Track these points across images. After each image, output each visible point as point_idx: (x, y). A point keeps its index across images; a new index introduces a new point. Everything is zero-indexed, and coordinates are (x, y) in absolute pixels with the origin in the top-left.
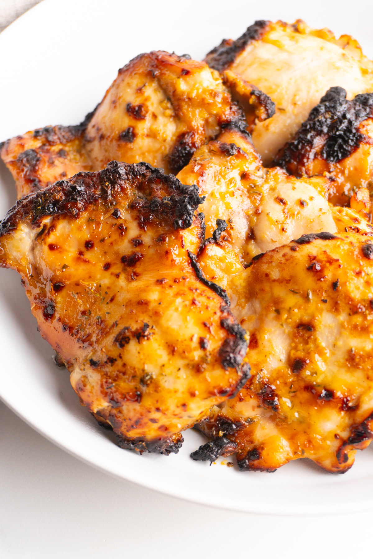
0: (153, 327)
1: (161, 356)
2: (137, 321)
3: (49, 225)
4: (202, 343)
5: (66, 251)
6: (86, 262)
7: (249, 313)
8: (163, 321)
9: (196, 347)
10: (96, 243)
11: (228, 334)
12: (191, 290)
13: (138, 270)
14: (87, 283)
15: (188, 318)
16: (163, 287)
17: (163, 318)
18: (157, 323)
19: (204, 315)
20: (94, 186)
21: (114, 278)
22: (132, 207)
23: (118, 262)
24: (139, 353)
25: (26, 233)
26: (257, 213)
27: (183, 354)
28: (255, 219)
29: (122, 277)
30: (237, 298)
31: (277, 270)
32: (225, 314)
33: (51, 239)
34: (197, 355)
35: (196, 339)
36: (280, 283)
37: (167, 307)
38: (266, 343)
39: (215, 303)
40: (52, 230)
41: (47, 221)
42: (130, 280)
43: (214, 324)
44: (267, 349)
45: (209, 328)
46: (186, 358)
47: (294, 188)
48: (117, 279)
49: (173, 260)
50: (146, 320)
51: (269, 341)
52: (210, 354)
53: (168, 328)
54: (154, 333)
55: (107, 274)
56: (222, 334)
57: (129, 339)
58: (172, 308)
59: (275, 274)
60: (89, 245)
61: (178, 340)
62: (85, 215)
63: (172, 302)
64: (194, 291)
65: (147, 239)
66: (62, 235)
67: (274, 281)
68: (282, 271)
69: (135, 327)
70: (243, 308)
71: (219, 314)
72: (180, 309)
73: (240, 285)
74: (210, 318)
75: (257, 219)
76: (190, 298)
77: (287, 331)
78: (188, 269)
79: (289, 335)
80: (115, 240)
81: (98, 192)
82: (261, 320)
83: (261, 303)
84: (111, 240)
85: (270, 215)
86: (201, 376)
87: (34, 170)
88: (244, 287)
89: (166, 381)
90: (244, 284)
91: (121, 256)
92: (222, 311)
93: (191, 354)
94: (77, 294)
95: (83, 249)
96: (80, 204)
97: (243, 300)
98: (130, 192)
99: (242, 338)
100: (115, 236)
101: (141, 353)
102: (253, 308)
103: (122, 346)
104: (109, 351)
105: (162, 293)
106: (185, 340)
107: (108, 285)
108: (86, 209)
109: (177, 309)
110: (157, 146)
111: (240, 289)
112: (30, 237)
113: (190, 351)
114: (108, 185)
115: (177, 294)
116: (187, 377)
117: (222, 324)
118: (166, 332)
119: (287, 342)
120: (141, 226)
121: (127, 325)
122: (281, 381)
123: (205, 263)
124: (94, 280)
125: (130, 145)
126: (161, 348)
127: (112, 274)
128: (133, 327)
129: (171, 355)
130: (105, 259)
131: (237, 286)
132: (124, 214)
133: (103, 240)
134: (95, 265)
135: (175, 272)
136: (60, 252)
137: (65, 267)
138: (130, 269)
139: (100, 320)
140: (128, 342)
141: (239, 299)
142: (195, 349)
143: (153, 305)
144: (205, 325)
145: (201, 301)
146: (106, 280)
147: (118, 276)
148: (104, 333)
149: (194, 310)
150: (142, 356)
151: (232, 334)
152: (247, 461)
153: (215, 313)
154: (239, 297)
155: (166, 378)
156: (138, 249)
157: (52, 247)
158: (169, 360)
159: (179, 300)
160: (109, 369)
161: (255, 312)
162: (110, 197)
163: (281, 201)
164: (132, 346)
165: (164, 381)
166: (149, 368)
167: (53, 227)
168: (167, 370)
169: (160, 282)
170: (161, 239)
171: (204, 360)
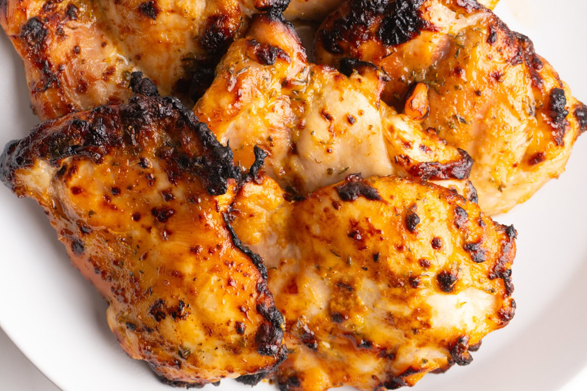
0: (188, 306)
1: (198, 336)
2: (172, 297)
3: (69, 166)
7: (289, 255)
8: (198, 301)
9: (232, 331)
10: (123, 190)
11: (264, 320)
12: (226, 264)
14: (116, 233)
15: (224, 302)
16: (197, 259)
17: (198, 298)
18: (193, 302)
20: (116, 127)
21: (144, 230)
22: (160, 155)
23: (149, 213)
24: (175, 330)
25: (45, 169)
26: (300, 127)
28: (298, 133)
29: (154, 231)
30: (276, 237)
31: (318, 226)
32: (262, 295)
33: (74, 181)
34: (233, 338)
35: (232, 324)
36: (320, 241)
37: (203, 285)
39: (251, 280)
40: (74, 172)
43: (250, 308)
45: (245, 313)
46: (224, 340)
47: (342, 99)
48: (148, 234)
50: (182, 297)
51: (309, 290)
52: (247, 339)
53: (204, 310)
54: (189, 313)
55: (137, 225)
56: (258, 319)
57: (165, 315)
58: (207, 288)
59: (316, 229)
60: (116, 191)
61: (214, 324)
63: (207, 280)
64: (230, 265)
66: (84, 178)
67: (315, 237)
68: (323, 230)
70: (284, 248)
71: (255, 295)
72: (215, 290)
73: (280, 224)
74: (246, 302)
75: (300, 134)
76: (226, 276)
77: (327, 284)
78: (224, 233)
79: (329, 287)
80: (144, 189)
81: (121, 133)
82: (301, 267)
83: (301, 251)
84: (139, 188)
86: (239, 356)
87: (43, 47)
88: (284, 228)
89: (204, 357)
90: (284, 225)
91: (151, 207)
92: (259, 292)
93: (228, 337)
94: (107, 241)
95: (110, 194)
97: (283, 240)
99: (278, 326)
100: (143, 185)
101: (178, 330)
102: (293, 252)
103: (158, 320)
104: (146, 319)
105: (197, 265)
106: (221, 324)
107: (140, 239)
108: (109, 152)
109: (212, 291)
110: (185, 23)
111: (280, 229)
113: (227, 335)
114: (132, 129)
115: (213, 270)
116: (224, 355)
117: (258, 309)
118: (201, 313)
119: (328, 292)
121: (162, 297)
126: (197, 328)
127: (143, 226)
128: (168, 302)
129: (208, 335)
131: (276, 225)
132: (152, 163)
133: (130, 188)
135: (209, 238)
137: (91, 213)
138: (162, 225)
139: (133, 277)
140: (164, 318)
141: (279, 238)
142: (231, 333)
143: (188, 279)
145: (237, 278)
146: (137, 233)
147: (149, 230)
149: (229, 292)
150: (179, 334)
151: (268, 320)
152: (288, 386)
153: (251, 295)
154: (279, 236)
155: (203, 354)
156: (169, 204)
157: (76, 191)
158: (207, 340)
159: (214, 278)
161: (295, 256)
162: (134, 142)
164: (169, 322)
165: (202, 357)
166: (187, 344)
167: (74, 169)
169: (194, 250)
171: (240, 343)
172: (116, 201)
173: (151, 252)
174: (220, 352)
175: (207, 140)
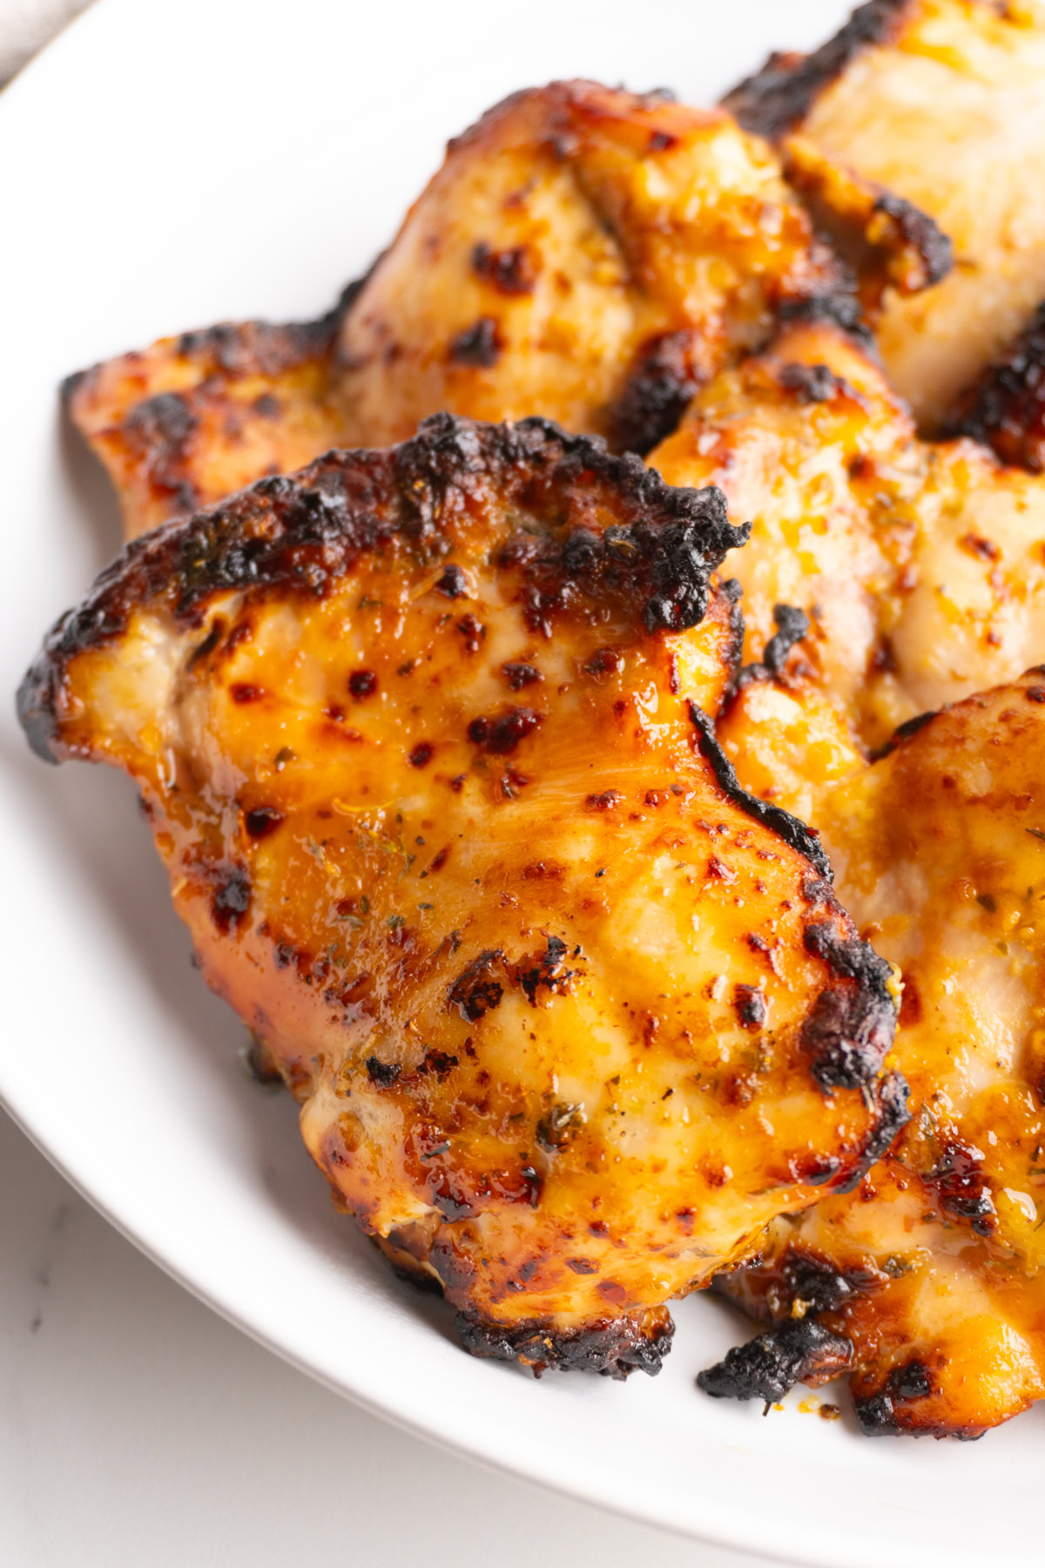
0: (577, 951)
1: (606, 1049)
2: (523, 933)
3: (231, 622)
4: (743, 1006)
5: (287, 704)
6: (353, 739)
7: (887, 907)
8: (612, 932)
9: (724, 1019)
10: (386, 677)
11: (831, 976)
12: (702, 828)
13: (525, 762)
14: (357, 809)
15: (696, 918)
16: (608, 821)
17: (612, 922)
18: (592, 937)
19: (750, 912)
20: (377, 493)
21: (442, 790)
22: (503, 560)
23: (459, 739)
24: (533, 1037)
25: (157, 647)
26: (901, 587)
27: (680, 1045)
28: (896, 606)
29: (472, 787)
30: (845, 860)
31: (983, 764)
32: (820, 908)
33: (239, 668)
34: (727, 1044)
35: (723, 992)
36: (993, 808)
37: (625, 886)
38: (947, 1006)
39: (783, 871)
40: (243, 638)
41: (223, 607)
42: (498, 795)
43: (781, 941)
44: (952, 1027)
45: (767, 954)
46: (691, 1055)
47: (1021, 507)
48: (453, 796)
49: (638, 733)
50: (556, 927)
51: (959, 1000)
52: (772, 1043)
53: (628, 954)
54: (580, 973)
55: (423, 778)
56: (810, 976)
57: (500, 993)
58: (641, 888)
59: (976, 779)
60: (361, 685)
61: (662, 996)
62: (349, 587)
63: (640, 869)
64: (713, 832)
65: (553, 664)
66: (273, 654)
67: (974, 801)
68: (1000, 769)
69: (517, 951)
70: (868, 890)
71: (798, 907)
72: (666, 892)
73: (857, 816)
74: (769, 921)
75: (905, 607)
76: (703, 856)
77: (1018, 967)
78: (690, 762)
79: (1025, 980)
80: (448, 669)
81: (391, 515)
82: (929, 929)
83: (927, 874)
84: (434, 668)
85: (948, 593)
86: (743, 1114)
87: (178, 456)
88: (870, 824)
89: (623, 1133)
90: (868, 813)
91: (468, 720)
92: (808, 900)
93: (709, 1041)
94: (324, 843)
95: (343, 698)
96: (334, 552)
97: (867, 866)
98: (495, 515)
99: (877, 987)
100: (448, 656)
101: (541, 1037)
102: (900, 892)
103: (476, 1014)
104: (433, 1031)
105: (606, 837)
106: (688, 995)
107: (426, 816)
108: (351, 566)
109: (657, 892)
110: (571, 376)
111: (857, 831)
112: (169, 660)
113: (704, 1033)
114: (423, 489)
115: (657, 843)
116: (694, 1120)
117: (810, 943)
118: (621, 968)
119: (1021, 1002)
120: (532, 624)
121: (491, 946)
122: (1003, 1134)
123: (741, 744)
124: (378, 800)
125: (487, 377)
126: (605, 1019)
127: (438, 779)
128: (510, 951)
129: (640, 1045)
130: (414, 730)
131: (844, 821)
132: (475, 584)
133: (406, 669)
134: (381, 749)
135: (648, 772)
136: (268, 709)
137: (284, 755)
138: (496, 763)
139: (399, 929)
140: (494, 1003)
141: (854, 862)
142: (721, 1025)
143: (576, 879)
144: (752, 944)
145: (737, 863)
146: (419, 801)
147: (456, 785)
148: (414, 970)
149: (713, 895)
150: (542, 1049)
151: (843, 974)
152: (888, 1401)
153: (786, 905)
154: (853, 855)
155: (623, 1123)
156: (521, 698)
157: (244, 694)
158: (636, 1061)
159: (663, 863)
160: (431, 1090)
161: (908, 904)
162: (428, 528)
163: (979, 546)
164: (511, 1015)
165: (616, 1132)
166: (566, 1088)
167: (245, 627)
168: (627, 1096)
169: (598, 803)
170: (602, 664)
171: (750, 1061)
172: (360, 719)
173: (460, 844)
174: (681, 1108)
175: (645, 486)
